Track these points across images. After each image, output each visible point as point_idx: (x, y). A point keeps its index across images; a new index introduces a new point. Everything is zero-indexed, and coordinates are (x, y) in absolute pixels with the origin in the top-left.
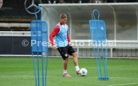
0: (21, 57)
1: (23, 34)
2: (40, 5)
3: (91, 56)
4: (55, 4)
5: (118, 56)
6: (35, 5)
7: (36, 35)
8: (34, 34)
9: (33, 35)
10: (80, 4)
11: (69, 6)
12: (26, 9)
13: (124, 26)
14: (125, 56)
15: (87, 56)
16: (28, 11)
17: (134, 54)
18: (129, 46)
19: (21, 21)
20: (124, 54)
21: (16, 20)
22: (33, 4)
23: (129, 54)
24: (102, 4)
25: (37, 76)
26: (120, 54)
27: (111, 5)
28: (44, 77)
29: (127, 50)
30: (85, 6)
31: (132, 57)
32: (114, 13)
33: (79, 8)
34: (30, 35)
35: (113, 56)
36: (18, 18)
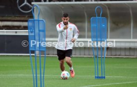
0: (17, 56)
1: (16, 32)
2: (33, 3)
3: (85, 55)
4: (48, 3)
5: (111, 55)
6: (28, 4)
7: (33, 34)
8: (32, 32)
9: (31, 34)
10: (74, 3)
11: (62, 5)
12: (19, 7)
13: (117, 25)
14: (119, 55)
15: (80, 55)
16: (20, 9)
17: (127, 53)
18: (123, 45)
19: (14, 19)
20: (118, 53)
21: (9, 18)
22: (26, 3)
23: (123, 53)
24: (96, 2)
25: (35, 75)
26: (114, 53)
27: (105, 4)
28: (42, 75)
29: (120, 49)
30: (79, 4)
31: (125, 55)
32: (108, 12)
33: (72, 6)
34: (28, 34)
35: (107, 55)
36: (10, 17)
